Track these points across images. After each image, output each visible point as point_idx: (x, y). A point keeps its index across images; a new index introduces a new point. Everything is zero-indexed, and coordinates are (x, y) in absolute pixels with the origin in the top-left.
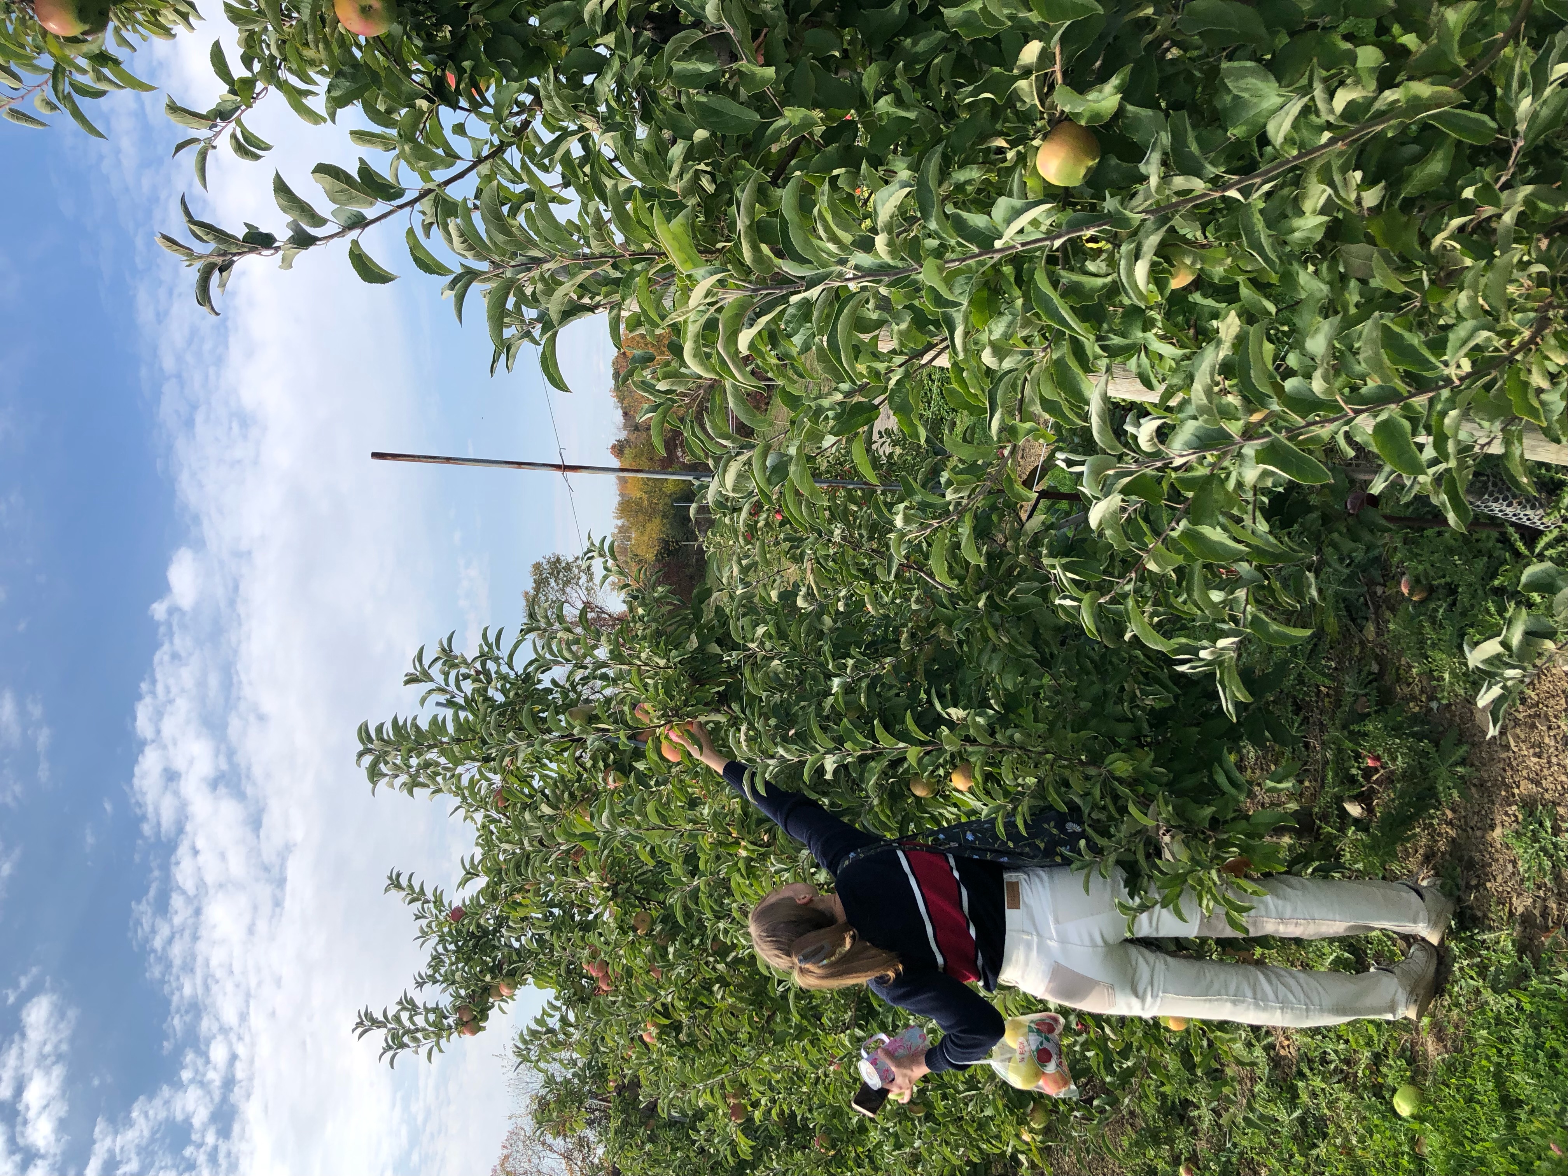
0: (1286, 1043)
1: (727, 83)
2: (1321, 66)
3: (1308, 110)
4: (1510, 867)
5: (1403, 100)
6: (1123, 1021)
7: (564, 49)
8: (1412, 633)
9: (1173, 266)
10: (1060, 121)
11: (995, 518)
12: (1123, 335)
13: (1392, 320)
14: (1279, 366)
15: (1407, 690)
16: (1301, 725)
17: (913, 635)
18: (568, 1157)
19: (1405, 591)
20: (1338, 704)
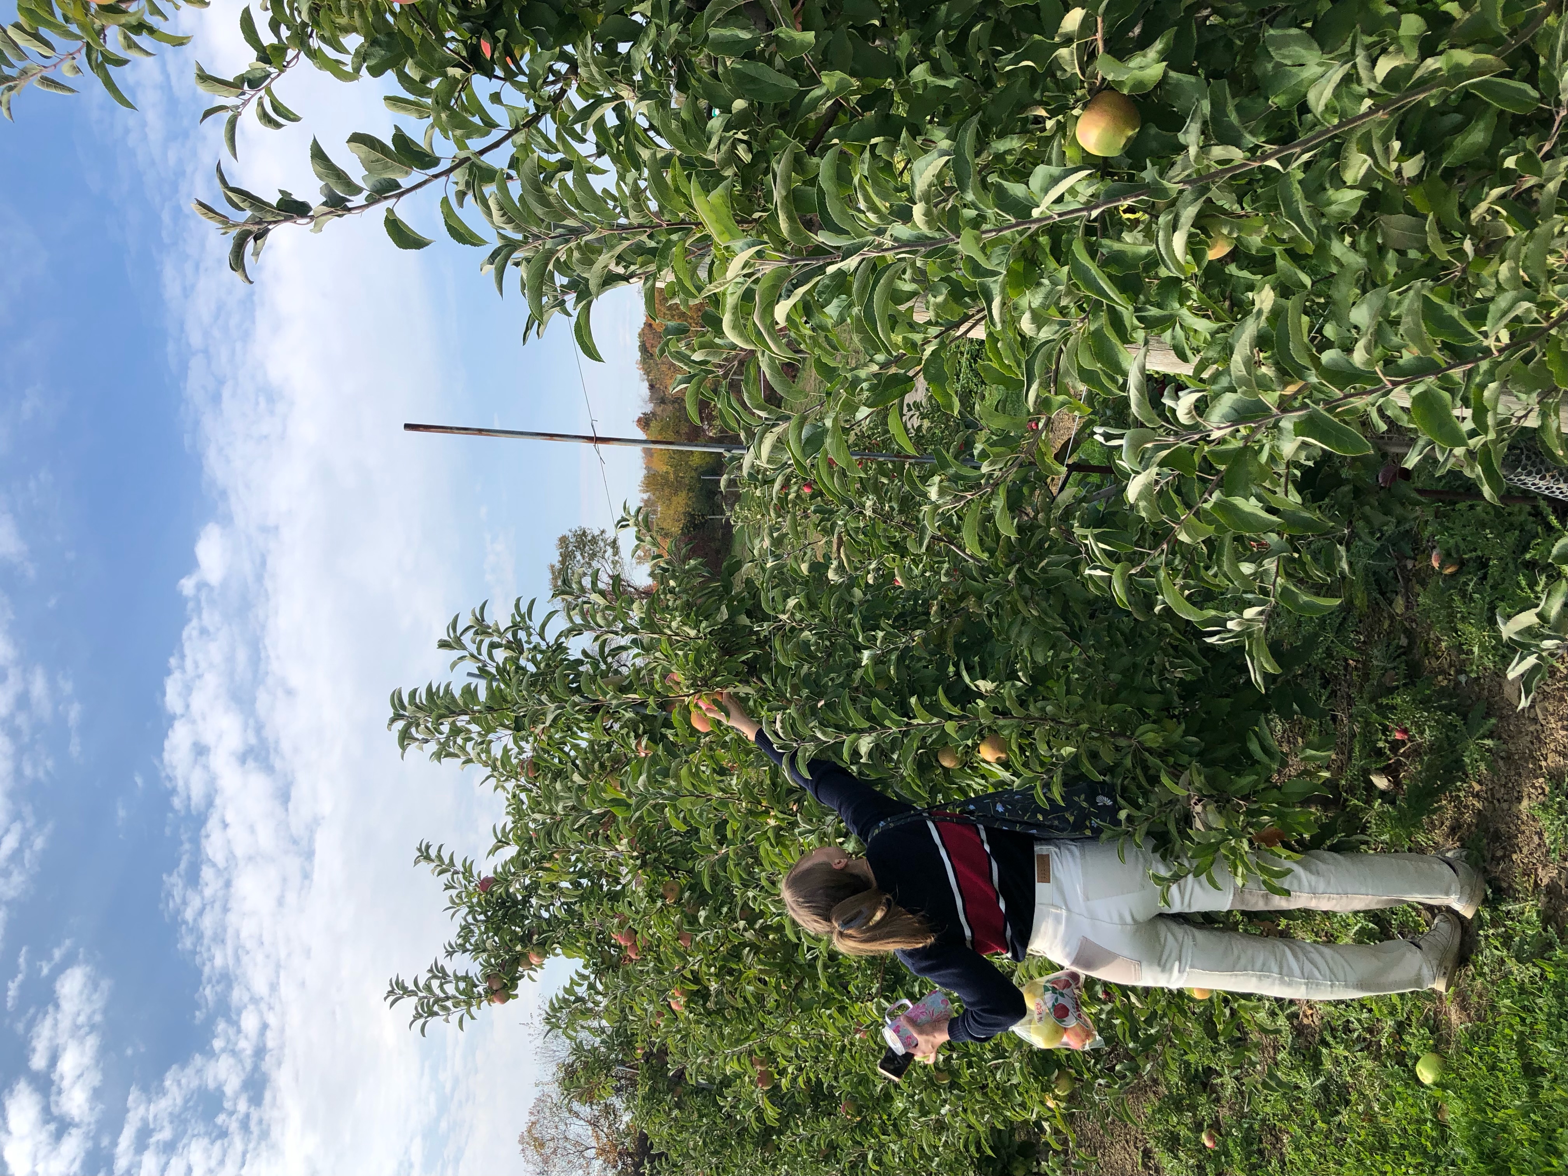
0: (1309, 1012)
1: (763, 51)
2: (1364, 32)
3: (1350, 79)
4: (1536, 839)
5: (1445, 68)
6: (1147, 991)
7: (600, 18)
8: (1442, 607)
9: (1210, 237)
10: (1100, 90)
11: (1025, 490)
12: (1159, 306)
13: (1432, 290)
14: (1314, 338)
15: (1435, 664)
16: (1329, 698)
17: (942, 608)
18: (594, 1123)
19: (1436, 564)
20: (1366, 677)
